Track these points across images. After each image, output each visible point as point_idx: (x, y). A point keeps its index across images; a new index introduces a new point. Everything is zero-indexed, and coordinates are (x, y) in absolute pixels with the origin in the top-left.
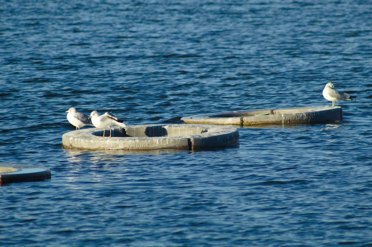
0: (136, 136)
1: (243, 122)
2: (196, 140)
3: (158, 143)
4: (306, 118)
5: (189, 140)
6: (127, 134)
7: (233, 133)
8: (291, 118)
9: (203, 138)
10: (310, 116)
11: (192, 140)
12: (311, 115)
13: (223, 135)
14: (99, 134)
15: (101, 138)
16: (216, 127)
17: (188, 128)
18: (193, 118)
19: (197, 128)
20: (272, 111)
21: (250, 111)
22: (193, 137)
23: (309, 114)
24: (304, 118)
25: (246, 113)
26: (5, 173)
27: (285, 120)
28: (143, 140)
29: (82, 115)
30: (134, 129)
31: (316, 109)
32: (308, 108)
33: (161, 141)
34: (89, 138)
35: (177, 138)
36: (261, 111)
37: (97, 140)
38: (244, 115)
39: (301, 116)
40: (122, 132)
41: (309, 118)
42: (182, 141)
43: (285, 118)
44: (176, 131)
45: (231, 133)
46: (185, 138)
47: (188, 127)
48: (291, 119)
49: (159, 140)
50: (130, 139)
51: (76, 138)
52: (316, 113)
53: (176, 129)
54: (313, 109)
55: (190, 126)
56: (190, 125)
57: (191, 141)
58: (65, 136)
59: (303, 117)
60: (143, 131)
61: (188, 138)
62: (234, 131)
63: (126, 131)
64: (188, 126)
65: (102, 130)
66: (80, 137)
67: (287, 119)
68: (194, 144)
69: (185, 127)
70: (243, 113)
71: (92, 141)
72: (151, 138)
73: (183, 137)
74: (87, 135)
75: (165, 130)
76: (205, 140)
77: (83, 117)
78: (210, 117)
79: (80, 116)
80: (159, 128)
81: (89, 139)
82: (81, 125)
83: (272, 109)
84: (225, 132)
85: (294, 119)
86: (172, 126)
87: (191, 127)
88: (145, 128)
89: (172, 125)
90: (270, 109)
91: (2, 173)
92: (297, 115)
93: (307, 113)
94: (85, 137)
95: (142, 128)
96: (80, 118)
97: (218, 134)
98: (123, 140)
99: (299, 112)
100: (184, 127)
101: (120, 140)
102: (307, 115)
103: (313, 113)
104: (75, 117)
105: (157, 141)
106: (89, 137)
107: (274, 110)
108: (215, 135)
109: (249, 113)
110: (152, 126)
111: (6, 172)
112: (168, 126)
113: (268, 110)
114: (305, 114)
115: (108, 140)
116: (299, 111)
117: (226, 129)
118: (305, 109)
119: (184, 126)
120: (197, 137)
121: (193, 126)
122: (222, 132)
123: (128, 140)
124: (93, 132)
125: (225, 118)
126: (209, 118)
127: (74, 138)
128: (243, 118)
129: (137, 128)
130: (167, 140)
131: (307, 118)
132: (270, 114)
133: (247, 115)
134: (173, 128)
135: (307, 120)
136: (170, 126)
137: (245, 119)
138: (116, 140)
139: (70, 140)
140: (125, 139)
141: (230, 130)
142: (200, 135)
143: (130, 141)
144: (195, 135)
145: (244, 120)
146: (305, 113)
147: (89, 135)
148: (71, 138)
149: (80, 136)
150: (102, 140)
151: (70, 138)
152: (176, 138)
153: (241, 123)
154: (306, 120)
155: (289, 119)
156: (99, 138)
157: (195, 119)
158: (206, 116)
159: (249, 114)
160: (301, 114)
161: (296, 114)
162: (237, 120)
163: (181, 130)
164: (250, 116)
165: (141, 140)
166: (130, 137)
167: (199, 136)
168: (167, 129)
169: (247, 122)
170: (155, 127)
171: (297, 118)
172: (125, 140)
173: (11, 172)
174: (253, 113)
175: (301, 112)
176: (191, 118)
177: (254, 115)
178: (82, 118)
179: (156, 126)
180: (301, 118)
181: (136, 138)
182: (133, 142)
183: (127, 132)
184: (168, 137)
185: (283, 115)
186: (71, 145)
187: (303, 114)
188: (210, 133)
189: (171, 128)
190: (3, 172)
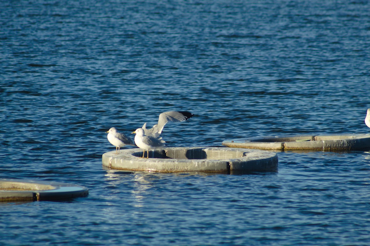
0: (175, 158)
1: (284, 147)
2: (234, 164)
3: (197, 165)
4: (347, 145)
5: (228, 163)
6: (167, 155)
7: (272, 157)
9: (242, 162)
10: (351, 144)
11: (231, 163)
12: (352, 143)
13: (262, 159)
14: (139, 155)
15: (140, 159)
16: (255, 151)
17: (228, 152)
18: (234, 142)
19: (237, 152)
20: (314, 137)
21: (292, 136)
22: (232, 160)
23: (349, 142)
24: (345, 145)
25: (287, 138)
27: (326, 147)
28: (182, 162)
29: (122, 135)
30: (174, 151)
31: (357, 137)
32: (349, 135)
33: (200, 163)
34: (129, 159)
36: (303, 137)
37: (137, 160)
38: (285, 140)
39: (342, 143)
40: (162, 154)
41: (350, 145)
42: (221, 164)
43: (326, 145)
44: (216, 154)
45: (270, 158)
46: (224, 162)
47: (228, 151)
48: (332, 146)
49: (198, 162)
50: (169, 161)
51: (116, 158)
52: (357, 140)
53: (216, 152)
54: (354, 137)
55: (230, 150)
57: (230, 165)
58: (105, 155)
59: (343, 144)
60: (183, 153)
61: (227, 161)
62: (273, 156)
63: (166, 152)
64: (228, 150)
65: (142, 151)
67: (328, 146)
68: (233, 167)
69: (225, 151)
70: (284, 138)
71: (131, 162)
72: (190, 160)
73: (222, 161)
74: (127, 156)
75: (204, 152)
76: (243, 164)
77: (123, 137)
78: (251, 141)
79: (121, 136)
80: (199, 151)
81: (128, 160)
82: (121, 145)
84: (264, 157)
85: (334, 146)
86: (212, 149)
88: (185, 150)
89: (212, 148)
90: (311, 136)
92: (338, 142)
93: (348, 140)
94: (125, 158)
95: (182, 150)
96: (120, 138)
97: (257, 159)
98: (162, 161)
99: (340, 139)
100: (224, 150)
101: (159, 162)
103: (354, 141)
104: (116, 137)
105: (195, 163)
106: (129, 157)
107: (315, 136)
108: (254, 159)
109: (291, 138)
110: (192, 149)
111: (44, 190)
112: (208, 149)
113: (309, 136)
114: (346, 141)
115: (147, 161)
116: (340, 138)
117: (265, 154)
118: (346, 136)
119: (224, 149)
120: (236, 161)
121: (233, 150)
122: (261, 156)
123: (167, 162)
124: (133, 153)
125: (267, 143)
126: (251, 143)
127: (114, 158)
128: (284, 143)
129: (177, 151)
130: (206, 163)
131: (348, 145)
132: (311, 140)
133: (288, 141)
134: (213, 151)
135: (348, 147)
136: (210, 149)
137: (287, 145)
138: (155, 162)
139: (110, 160)
140: (164, 160)
141: (270, 155)
142: (239, 159)
143: (169, 163)
144: (234, 159)
145: (285, 145)
146: (346, 140)
147: (129, 155)
148: (111, 158)
149: (120, 156)
150: (142, 161)
151: (110, 158)
152: (215, 162)
153: (282, 148)
154: (346, 147)
155: (329, 146)
156: (138, 158)
157: (236, 142)
158: (248, 140)
159: (290, 140)
160: (342, 141)
161: (337, 141)
162: (278, 145)
163: (221, 154)
164: (292, 141)
165: (180, 162)
166: (169, 159)
167: (238, 160)
168: (206, 153)
169: (288, 147)
170: (195, 150)
171: (338, 145)
173: (49, 190)
174: (294, 138)
175: (342, 139)
176: (233, 142)
177: (295, 141)
178: (122, 139)
179: (196, 148)
180: (342, 145)
181: (175, 160)
182: (172, 164)
183: (167, 154)
184: (206, 161)
185: (324, 142)
186: (111, 165)
187: (343, 142)
188: (249, 157)
189: (210, 151)
190: (41, 190)
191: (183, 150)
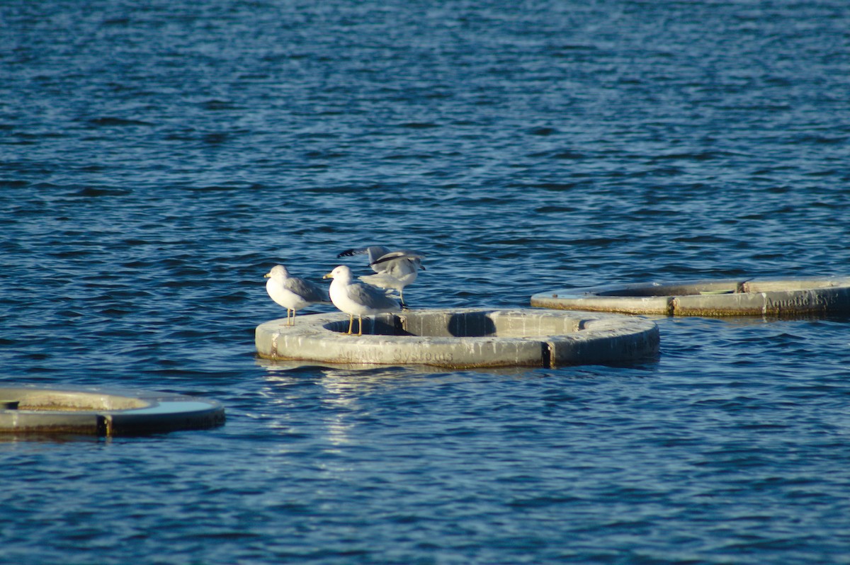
0: (424, 335)
1: (673, 308)
2: (559, 346)
3: (473, 351)
4: (817, 303)
5: (545, 346)
6: (404, 328)
7: (646, 332)
8: (783, 302)
9: (577, 342)
10: (827, 299)
11: (552, 347)
12: (828, 297)
13: (624, 337)
14: (340, 327)
15: (343, 336)
16: (607, 318)
17: (545, 319)
18: (559, 296)
19: (565, 320)
20: (741, 284)
21: (692, 283)
22: (553, 339)
23: (823, 294)
24: (813, 303)
25: (680, 287)
26: (120, 410)
27: (770, 307)
28: (440, 343)
29: (300, 282)
30: (420, 318)
31: (841, 283)
32: (823, 281)
33: (481, 346)
34: (317, 336)
35: (517, 342)
36: (716, 285)
37: (335, 340)
38: (676, 293)
39: (805, 299)
40: (393, 325)
41: (824, 303)
42: (528, 347)
43: (769, 303)
44: (518, 325)
45: (642, 333)
46: (535, 342)
47: (544, 317)
48: (783, 305)
49: (476, 344)
50: (410, 341)
51: (287, 334)
52: (841, 291)
53: (517, 321)
54: (834, 284)
55: (550, 314)
56: (550, 312)
57: (549, 348)
58: (263, 329)
59: (810, 299)
60: (442, 323)
61: (543, 341)
62: (648, 328)
63: (402, 321)
64: (545, 314)
65: (348, 319)
66: (297, 332)
67: (774, 304)
68: (557, 354)
69: (538, 317)
70: (673, 288)
71: (323, 344)
72: (457, 340)
73: (531, 340)
74: (313, 330)
75: (490, 321)
76: (580, 346)
77: (303, 286)
78: (598, 295)
79: (299, 285)
80: (479, 317)
81: (316, 338)
82: (299, 306)
83: (741, 279)
84: (627, 330)
85: (789, 304)
86: (509, 313)
87: (551, 316)
88: (445, 316)
89: (507, 311)
90: (735, 281)
91: (113, 410)
92: (798, 295)
93: (820, 290)
94: (307, 334)
95: (438, 316)
96: (296, 289)
97: (611, 335)
98: (393, 342)
99: (802, 290)
100: (535, 316)
101: (387, 344)
102: (819, 297)
103: (833, 292)
104: (286, 287)
105: (470, 346)
106: (317, 333)
107: (744, 283)
108: (605, 335)
109: (688, 288)
110: (461, 312)
111: (123, 408)
112: (499, 312)
113: (731, 282)
114: (815, 293)
115: (359, 342)
116: (802, 287)
117: (631, 324)
118: (815, 282)
119: (536, 313)
120: (564, 339)
121: (556, 316)
122: (620, 329)
123: (404, 343)
124: (327, 323)
125: (633, 298)
126: (596, 298)
127: (282, 335)
128: (673, 299)
129: (427, 317)
130: (494, 345)
131: (819, 302)
132: (736, 291)
133: (683, 293)
134: (510, 318)
135: (820, 306)
136: (503, 314)
137: (679, 301)
138: (378, 343)
139: (274, 339)
140: (399, 340)
141: (640, 326)
142: (570, 336)
143: (410, 345)
144: (558, 335)
145: (675, 303)
146: (816, 291)
147: (317, 329)
148: (276, 336)
149: (296, 330)
150: (346, 341)
151: (274, 335)
152: (514, 342)
153: (669, 311)
154: (816, 307)
155: (778, 304)
156: (339, 336)
157: (563, 298)
158: (590, 291)
159: (688, 292)
160: (805, 292)
161: (795, 292)
162: (659, 304)
163: (529, 324)
164: (691, 294)
165: (435, 343)
166: (408, 337)
167: (569, 338)
168: (495, 322)
169: (683, 308)
170: (469, 315)
171: (798, 302)
172: (399, 342)
173: (134, 409)
174: (696, 287)
175: (807, 290)
176: (556, 296)
177: (699, 294)
178: (301, 290)
179: (471, 311)
180: (806, 303)
181: (424, 338)
182: (416, 348)
183: (403, 324)
184: (495, 340)
185: (764, 295)
186: (275, 350)
187: (810, 295)
188: (592, 332)
189: (504, 318)
190: (115, 408)
191: (442, 315)
